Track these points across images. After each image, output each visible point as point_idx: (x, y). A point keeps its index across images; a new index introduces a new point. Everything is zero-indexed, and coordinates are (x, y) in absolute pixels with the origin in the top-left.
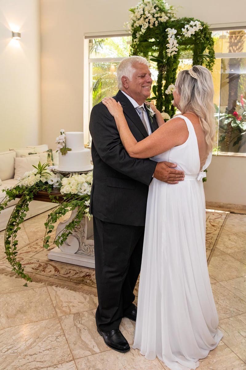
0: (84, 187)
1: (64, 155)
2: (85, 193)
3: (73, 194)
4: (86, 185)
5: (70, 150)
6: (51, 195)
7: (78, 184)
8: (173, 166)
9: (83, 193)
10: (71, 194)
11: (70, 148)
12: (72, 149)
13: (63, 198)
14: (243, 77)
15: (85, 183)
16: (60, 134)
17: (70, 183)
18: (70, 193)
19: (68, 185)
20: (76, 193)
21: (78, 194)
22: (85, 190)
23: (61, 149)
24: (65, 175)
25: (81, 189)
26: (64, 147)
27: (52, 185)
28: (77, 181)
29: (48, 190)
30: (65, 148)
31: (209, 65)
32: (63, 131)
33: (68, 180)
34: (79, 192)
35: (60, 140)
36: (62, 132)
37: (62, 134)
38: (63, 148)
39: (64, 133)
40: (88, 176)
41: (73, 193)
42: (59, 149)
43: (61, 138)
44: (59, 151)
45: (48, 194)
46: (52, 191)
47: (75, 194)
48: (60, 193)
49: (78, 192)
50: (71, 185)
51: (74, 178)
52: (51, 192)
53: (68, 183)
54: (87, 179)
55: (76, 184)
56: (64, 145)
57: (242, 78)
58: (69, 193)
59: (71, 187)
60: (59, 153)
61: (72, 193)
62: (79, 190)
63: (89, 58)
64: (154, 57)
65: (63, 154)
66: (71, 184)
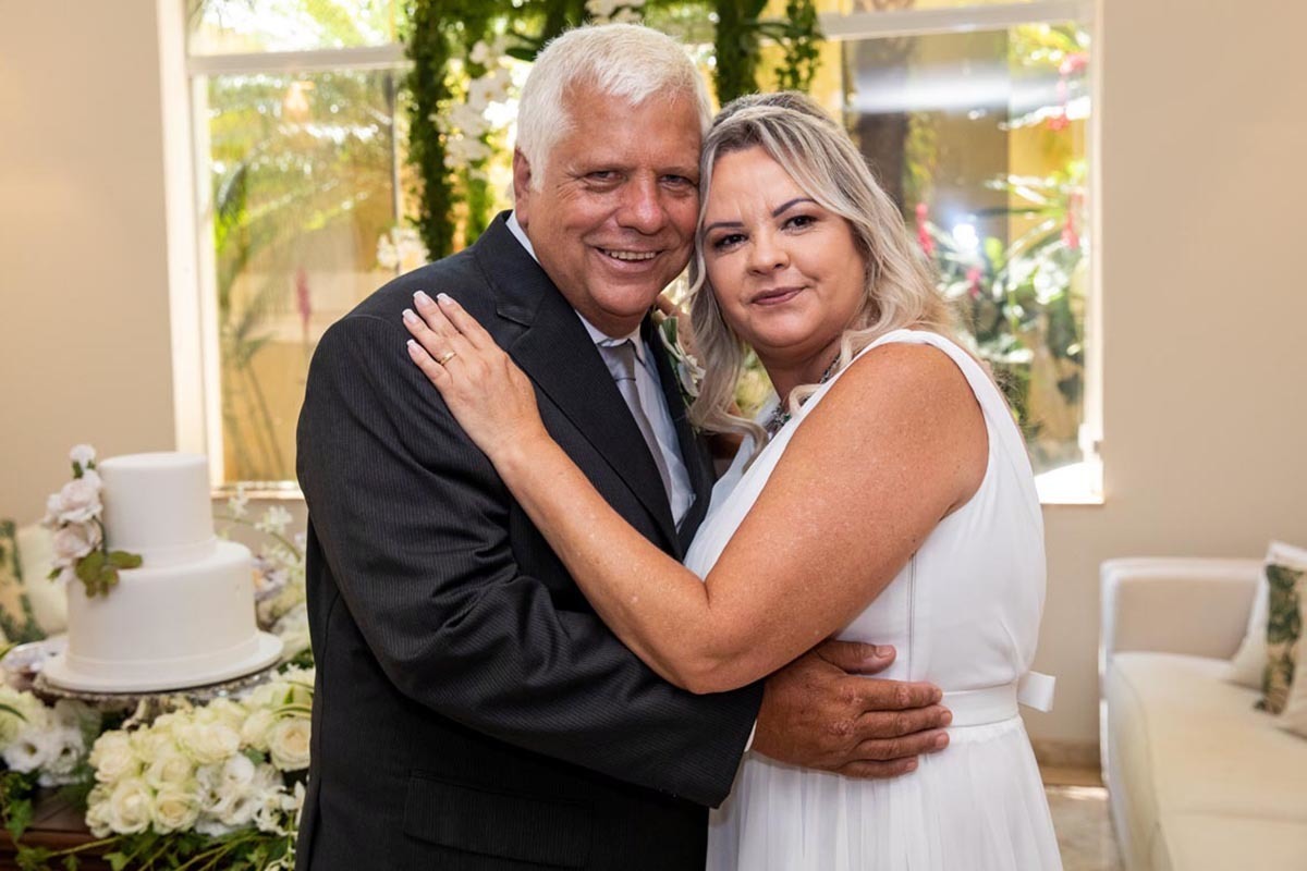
0: (230, 781)
1: (98, 595)
2: (240, 818)
3: (166, 831)
4: (244, 768)
5: (133, 562)
6: (32, 845)
7: (195, 770)
8: (875, 660)
9: (229, 822)
10: (154, 835)
11: (133, 551)
12: (146, 561)
13: (108, 863)
14: (921, 124)
15: (240, 756)
16: (71, 472)
17: (143, 767)
18: (151, 825)
19: (134, 781)
20: (185, 828)
21: (200, 829)
22: (239, 804)
23: (80, 561)
24: (112, 714)
25: (213, 795)
26: (94, 550)
27: (34, 775)
28: (187, 748)
29: (10, 816)
30: (104, 551)
31: (794, 74)
32: (84, 453)
33: (132, 744)
34: (203, 817)
35: (72, 508)
36: (84, 464)
37: (79, 474)
38: (90, 555)
39: (91, 466)
40: (249, 710)
41: (167, 824)
42: (67, 562)
43: (78, 498)
44: (67, 575)
45: (9, 842)
46: (33, 818)
47: (177, 835)
48: (87, 830)
49: (196, 822)
50: (152, 777)
51: (168, 729)
52: (28, 824)
53: (135, 766)
54: (246, 729)
55: (186, 769)
56: (95, 535)
57: (916, 132)
58: (141, 827)
59: (155, 792)
60: (69, 585)
61: (163, 826)
62: (205, 807)
63: (187, 56)
64: (522, 37)
65: (90, 593)
66: (155, 769)
